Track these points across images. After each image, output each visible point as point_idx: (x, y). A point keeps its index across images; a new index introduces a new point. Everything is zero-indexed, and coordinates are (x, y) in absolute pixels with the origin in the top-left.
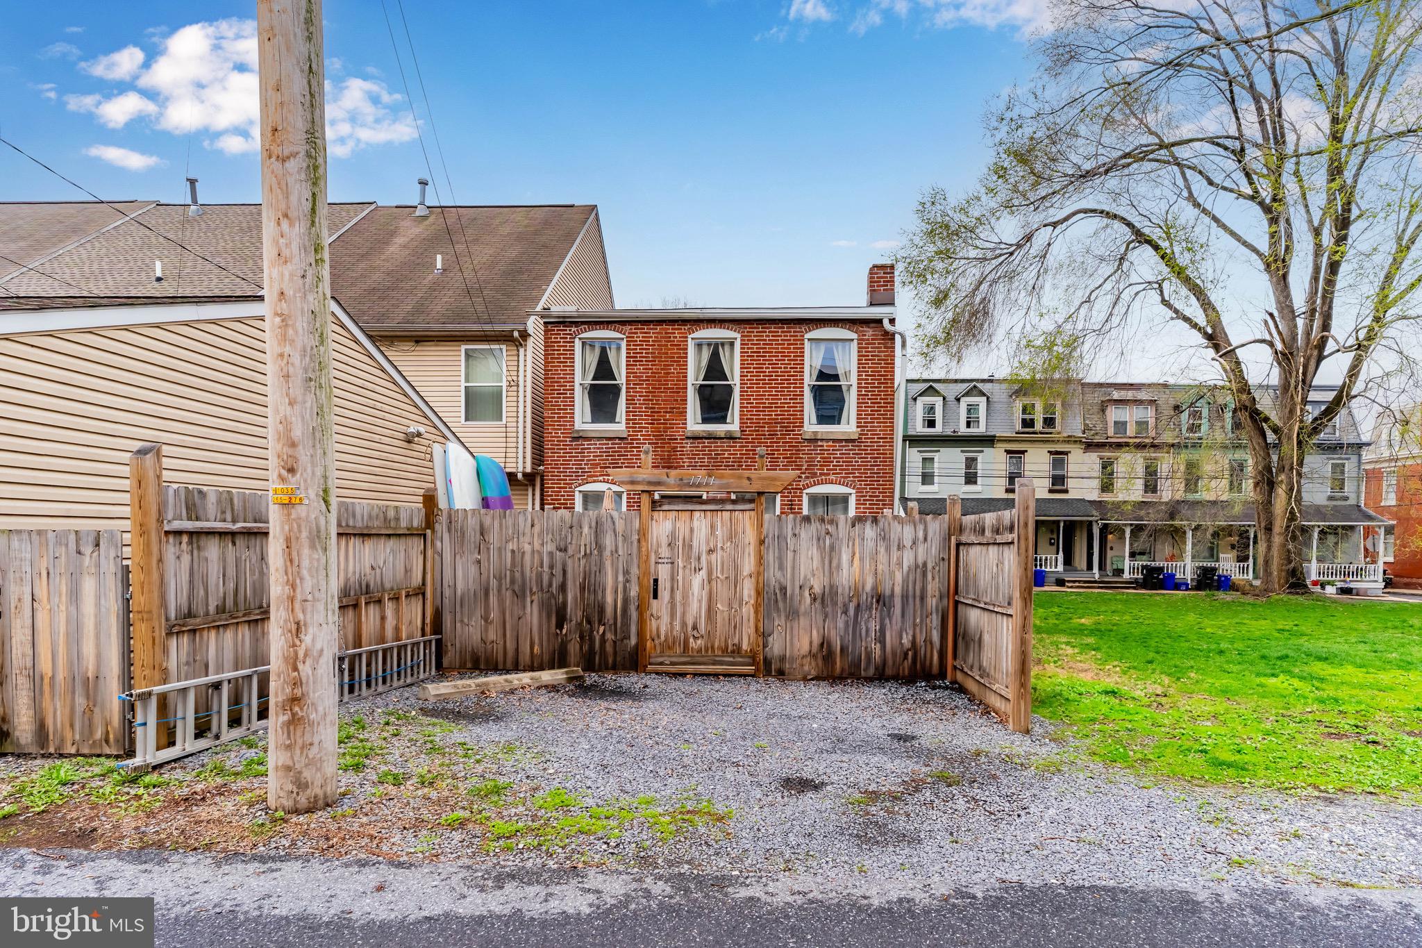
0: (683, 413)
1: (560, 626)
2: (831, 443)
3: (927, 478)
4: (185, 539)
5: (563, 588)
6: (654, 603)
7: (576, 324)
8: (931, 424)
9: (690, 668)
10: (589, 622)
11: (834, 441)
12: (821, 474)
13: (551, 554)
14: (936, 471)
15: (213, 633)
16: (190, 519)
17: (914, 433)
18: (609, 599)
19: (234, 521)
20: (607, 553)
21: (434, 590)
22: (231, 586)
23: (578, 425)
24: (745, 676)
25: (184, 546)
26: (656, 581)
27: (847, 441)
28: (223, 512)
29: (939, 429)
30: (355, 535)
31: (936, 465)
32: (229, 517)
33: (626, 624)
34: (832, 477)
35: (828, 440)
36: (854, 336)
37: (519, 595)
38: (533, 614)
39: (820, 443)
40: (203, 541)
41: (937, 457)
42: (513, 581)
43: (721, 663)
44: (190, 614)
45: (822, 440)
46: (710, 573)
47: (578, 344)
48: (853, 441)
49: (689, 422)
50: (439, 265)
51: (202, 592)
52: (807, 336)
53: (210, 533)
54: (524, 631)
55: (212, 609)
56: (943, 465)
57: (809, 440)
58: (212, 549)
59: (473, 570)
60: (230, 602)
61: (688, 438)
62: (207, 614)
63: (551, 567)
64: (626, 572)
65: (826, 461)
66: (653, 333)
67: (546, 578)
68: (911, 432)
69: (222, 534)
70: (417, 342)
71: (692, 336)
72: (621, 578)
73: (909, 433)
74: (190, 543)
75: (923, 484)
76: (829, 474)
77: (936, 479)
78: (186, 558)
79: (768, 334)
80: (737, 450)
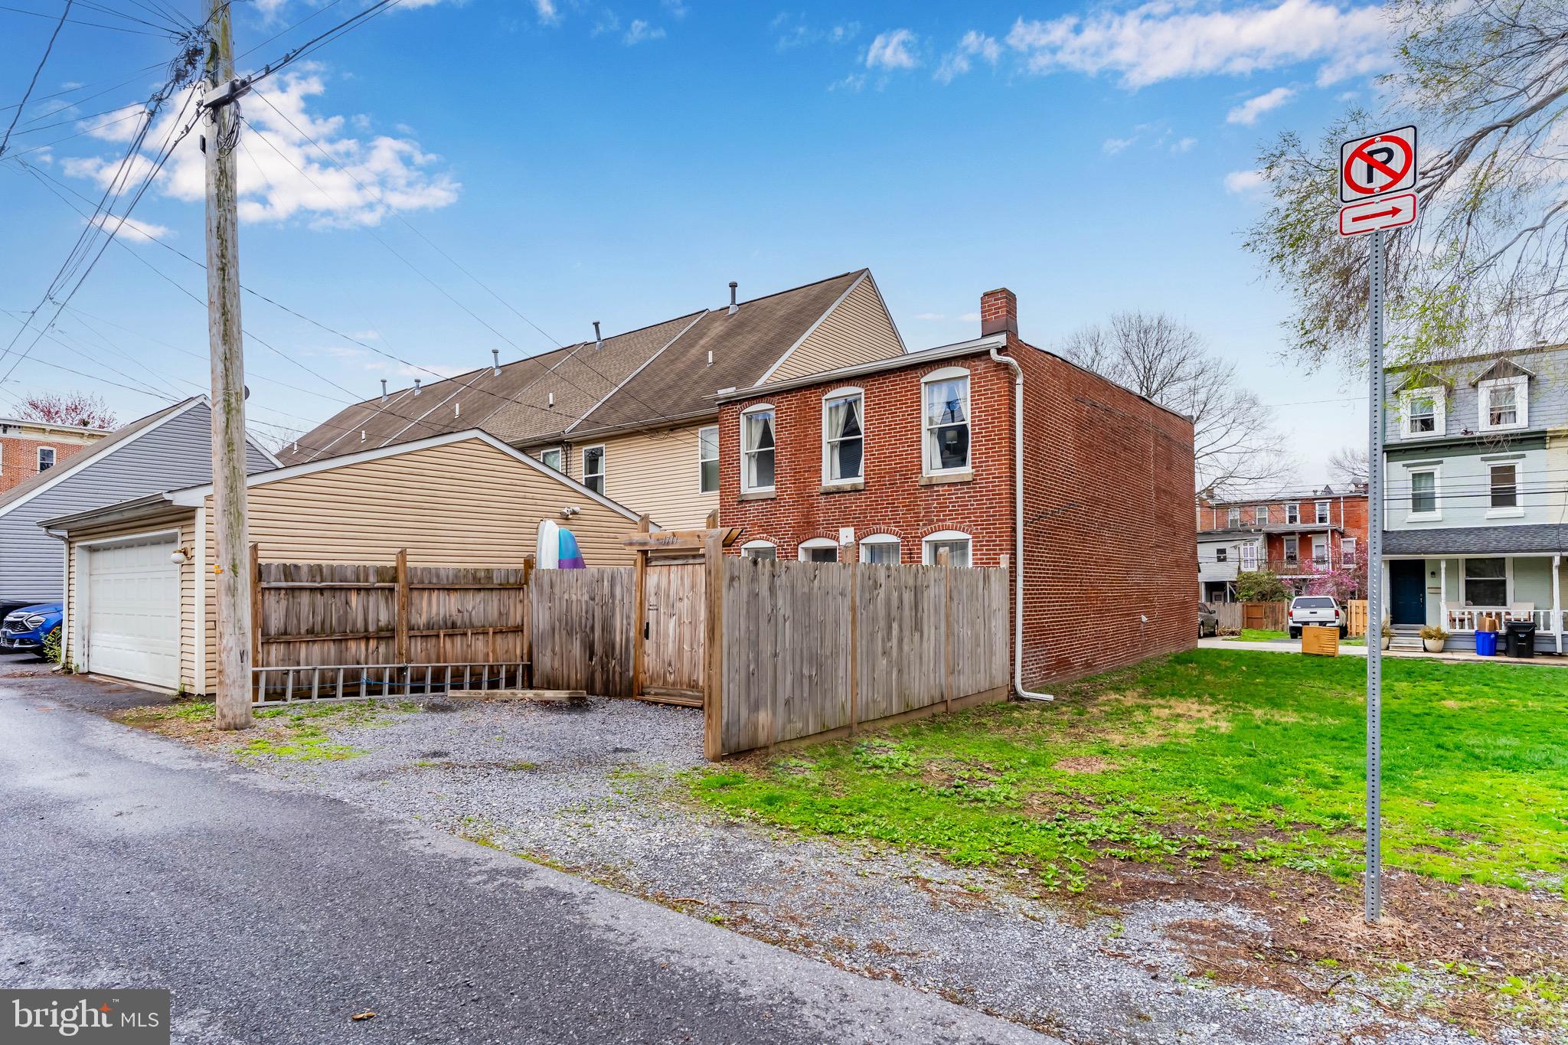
0: (819, 471)
1: (591, 659)
2: (946, 488)
3: (1422, 502)
4: (283, 592)
5: (592, 628)
6: (647, 642)
7: (740, 401)
8: (1427, 424)
9: (663, 699)
10: (607, 657)
11: (949, 485)
12: (938, 520)
13: (586, 602)
14: (1438, 491)
15: (303, 646)
16: (286, 581)
17: (1397, 441)
18: (618, 639)
19: (322, 581)
20: (617, 602)
21: (528, 628)
22: (319, 619)
23: (745, 490)
24: (693, 707)
25: (282, 595)
26: (648, 624)
27: (962, 483)
28: (313, 577)
29: (1439, 431)
30: (439, 589)
31: (1437, 482)
32: (318, 579)
33: (628, 659)
34: (948, 523)
35: (943, 485)
36: (967, 372)
37: (569, 634)
38: (577, 648)
39: (936, 489)
40: (297, 593)
41: (1437, 470)
42: (567, 624)
43: (685, 696)
44: (285, 633)
45: (938, 485)
46: (680, 619)
47: (743, 420)
48: (968, 483)
49: (823, 478)
50: (710, 360)
51: (295, 622)
52: (923, 380)
53: (301, 589)
54: (572, 662)
55: (303, 631)
56: (1448, 482)
57: (926, 486)
58: (305, 599)
59: (547, 613)
60: (318, 628)
61: (822, 494)
62: (299, 633)
63: (587, 613)
64: (628, 617)
65: (942, 507)
66: (794, 400)
67: (583, 621)
68: (1392, 440)
69: (312, 590)
70: (672, 430)
71: (826, 397)
72: (625, 622)
73: (1388, 442)
74: (286, 594)
75: (1414, 510)
76: (944, 520)
77: (1438, 503)
78: (283, 603)
79: (888, 384)
80: (862, 501)
